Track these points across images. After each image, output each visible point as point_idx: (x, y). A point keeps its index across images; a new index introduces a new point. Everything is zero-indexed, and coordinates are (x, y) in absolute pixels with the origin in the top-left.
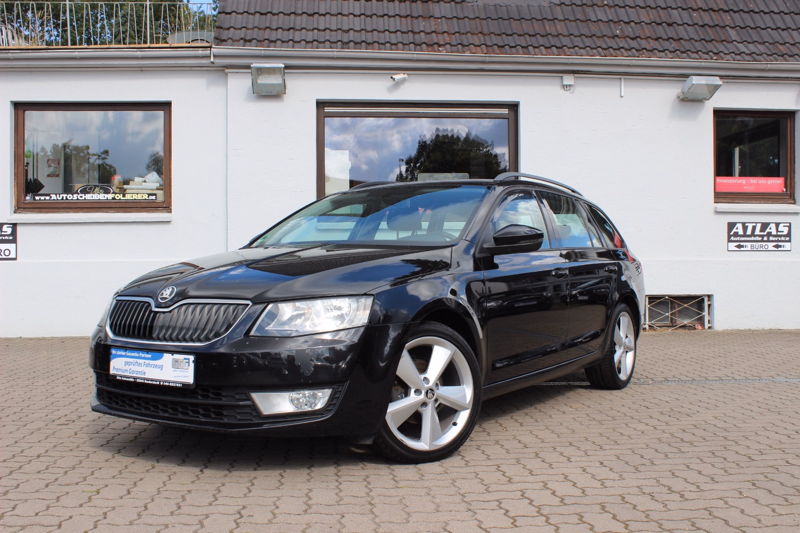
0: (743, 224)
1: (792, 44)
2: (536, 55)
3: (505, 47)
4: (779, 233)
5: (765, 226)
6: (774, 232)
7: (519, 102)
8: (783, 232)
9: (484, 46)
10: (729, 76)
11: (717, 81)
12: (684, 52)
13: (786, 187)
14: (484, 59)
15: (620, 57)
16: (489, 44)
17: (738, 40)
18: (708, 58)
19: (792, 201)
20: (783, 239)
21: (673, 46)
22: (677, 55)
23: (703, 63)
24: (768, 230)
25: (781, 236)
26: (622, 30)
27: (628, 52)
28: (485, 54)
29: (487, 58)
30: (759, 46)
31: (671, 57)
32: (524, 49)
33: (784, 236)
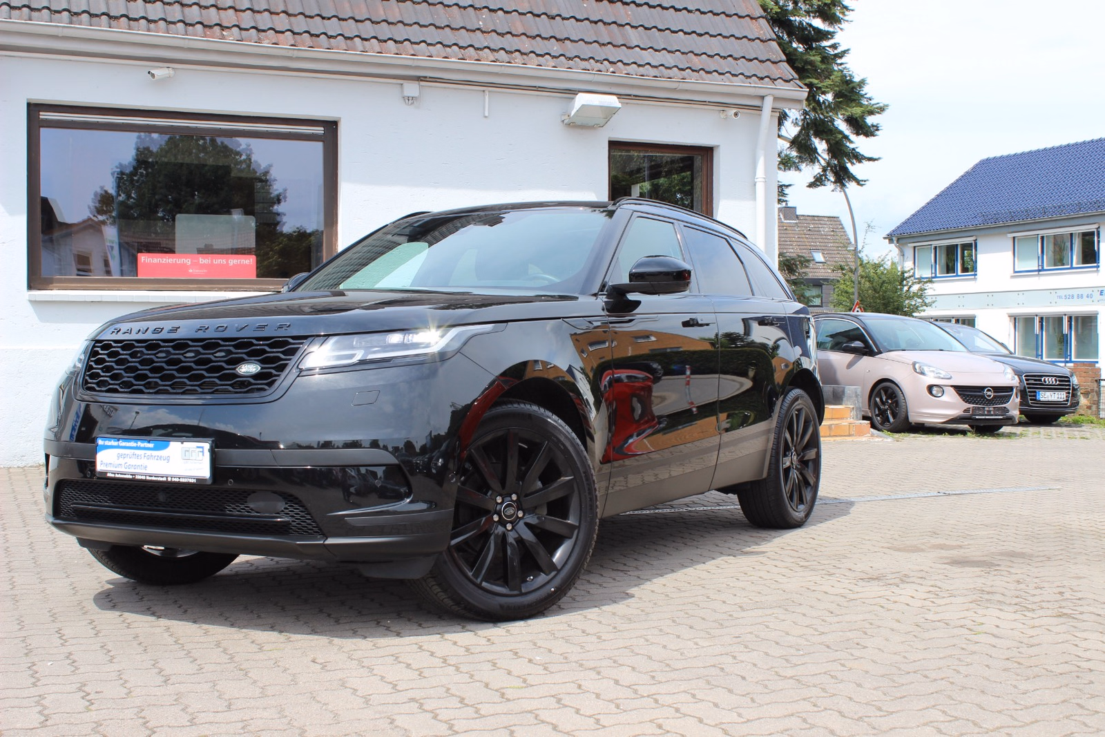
1: (709, 56)
2: (367, 52)
3: (321, 36)
7: (340, 118)
9: (289, 33)
10: (630, 95)
11: (613, 101)
12: (570, 59)
14: (290, 54)
15: (484, 61)
16: (296, 31)
17: (642, 46)
18: (602, 70)
21: (555, 48)
22: (562, 62)
23: (596, 76)
26: (484, 21)
27: (495, 54)
28: (292, 45)
29: (296, 52)
30: (668, 56)
31: (554, 65)
32: (348, 41)
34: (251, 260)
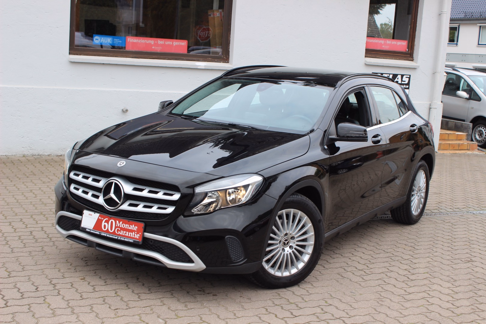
5: (395, 76)
6: (400, 82)
8: (405, 81)
13: (408, 48)
19: (412, 59)
25: (403, 84)
33: (406, 84)
34: (185, 43)
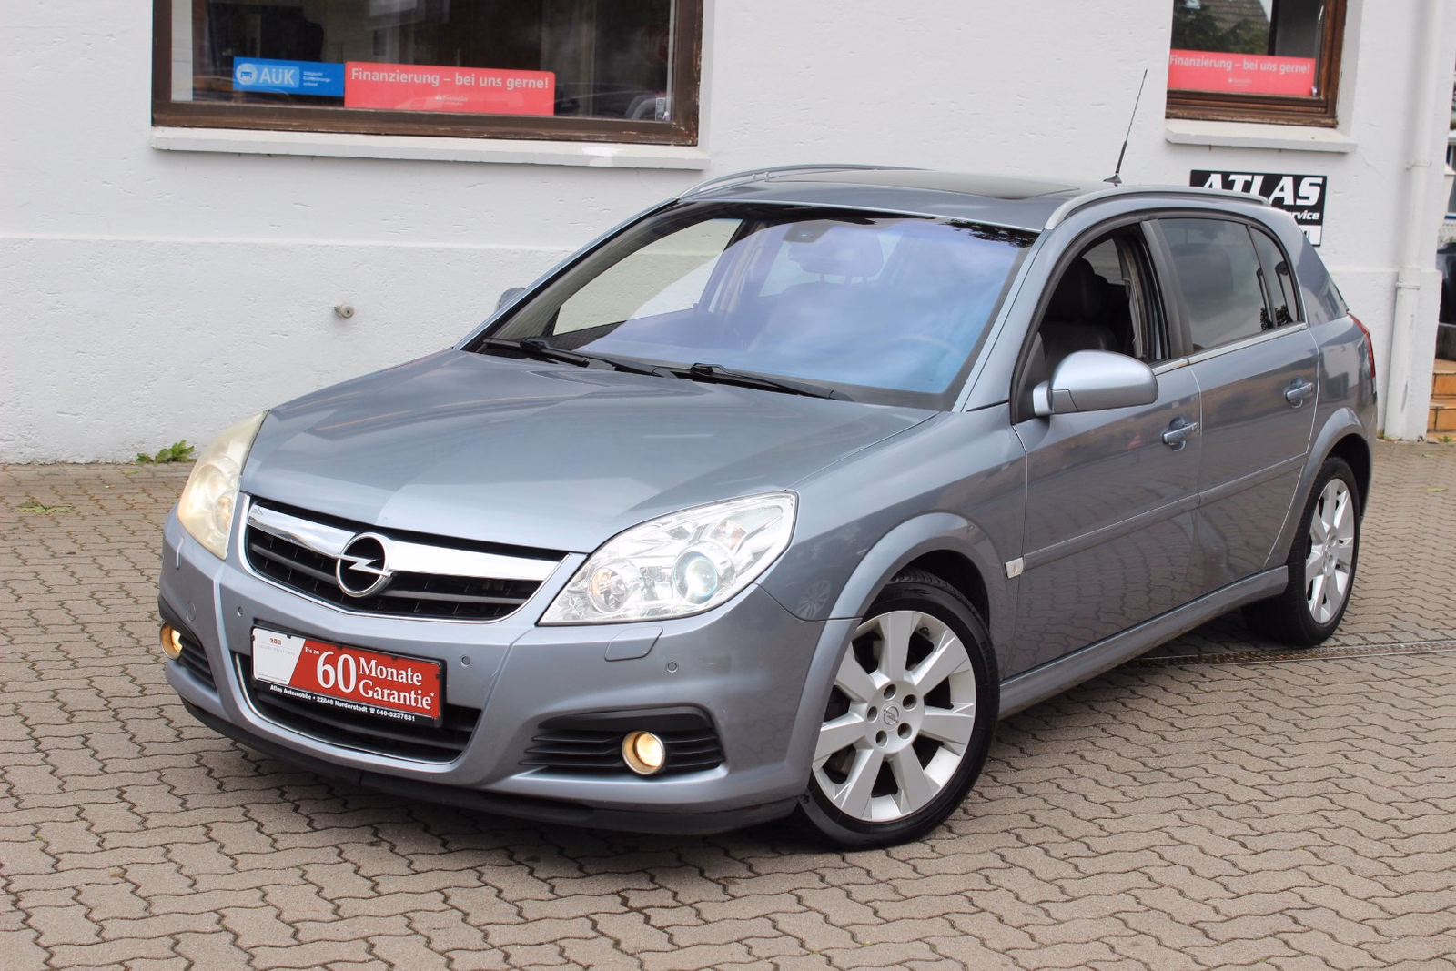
0: (1225, 175)
4: (1299, 202)
5: (1271, 182)
6: (1289, 201)
8: (1307, 198)
13: (1318, 85)
19: (1330, 121)
20: (1306, 215)
24: (1276, 194)
25: (1301, 209)
33: (1311, 209)
34: (547, 79)
